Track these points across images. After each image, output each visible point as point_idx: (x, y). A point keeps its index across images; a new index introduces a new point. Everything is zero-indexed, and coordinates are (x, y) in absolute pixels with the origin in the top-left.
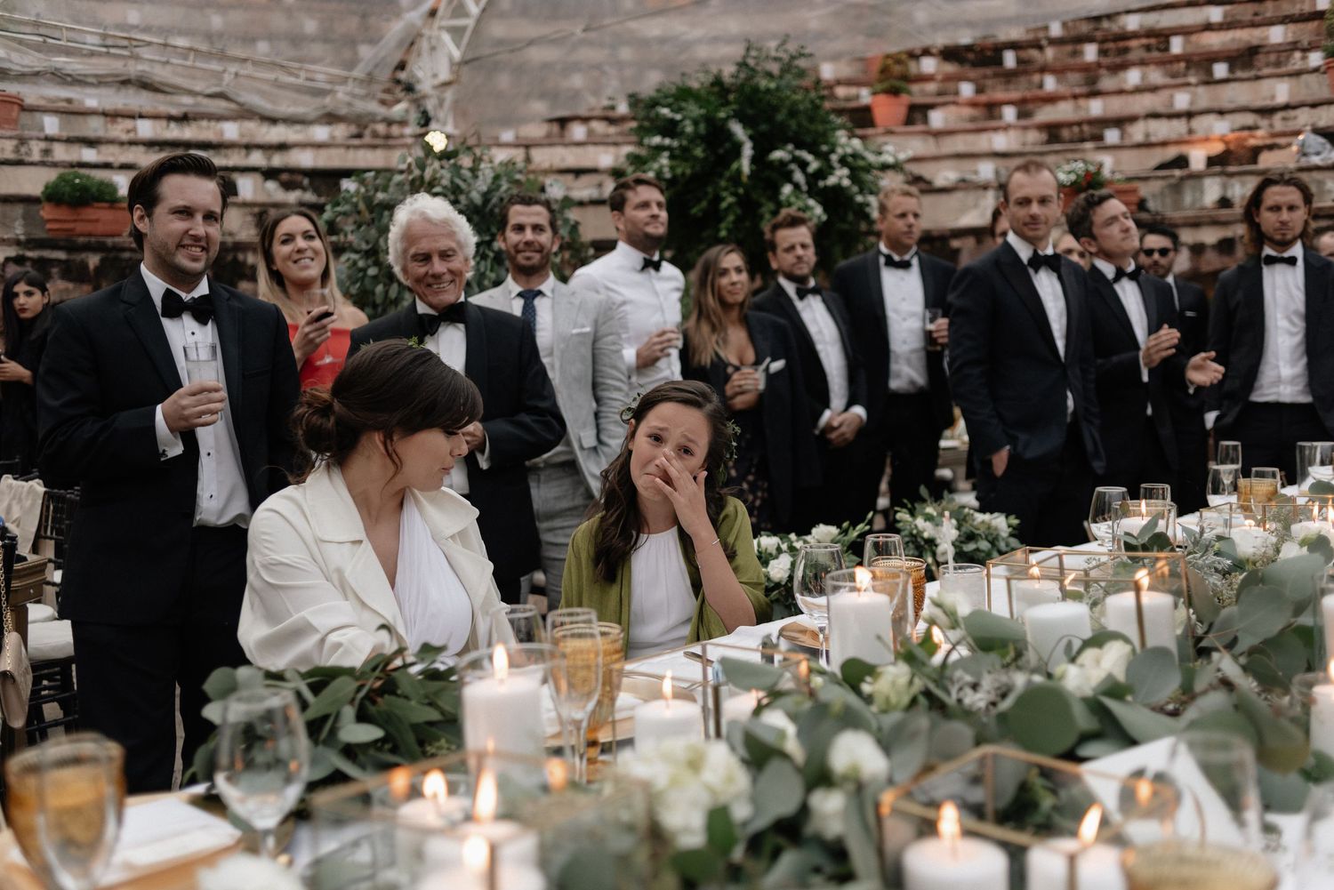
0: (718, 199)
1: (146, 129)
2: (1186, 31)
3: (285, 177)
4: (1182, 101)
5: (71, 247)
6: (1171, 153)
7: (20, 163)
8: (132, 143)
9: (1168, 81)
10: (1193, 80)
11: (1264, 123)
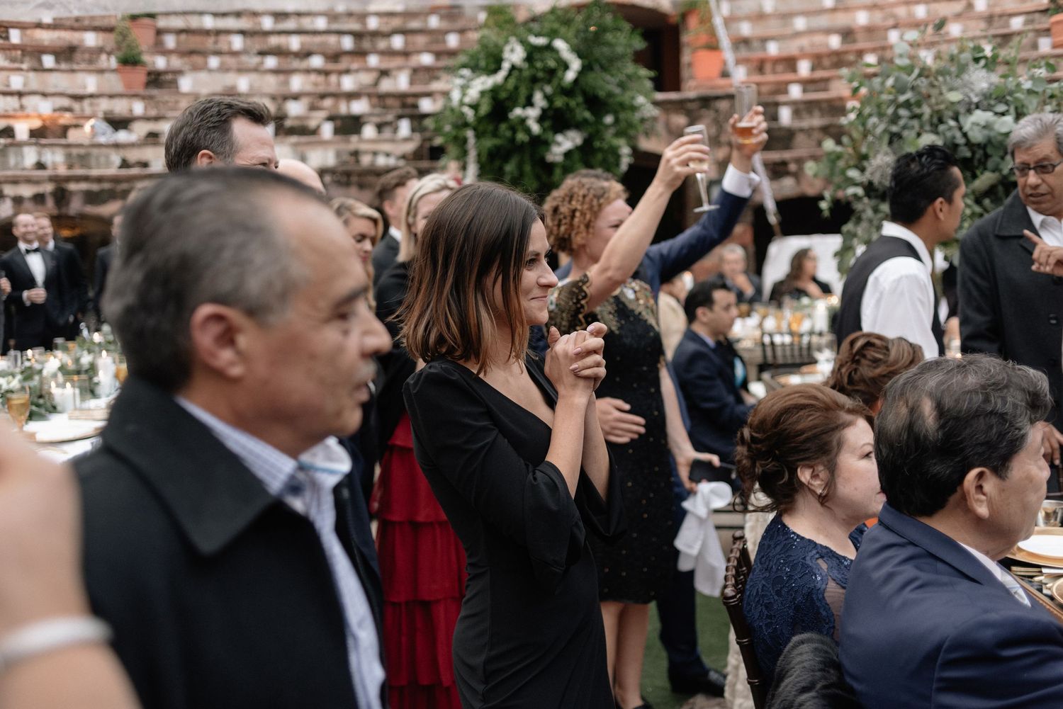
2: (22, 26)
4: (17, 82)
11: (76, 106)
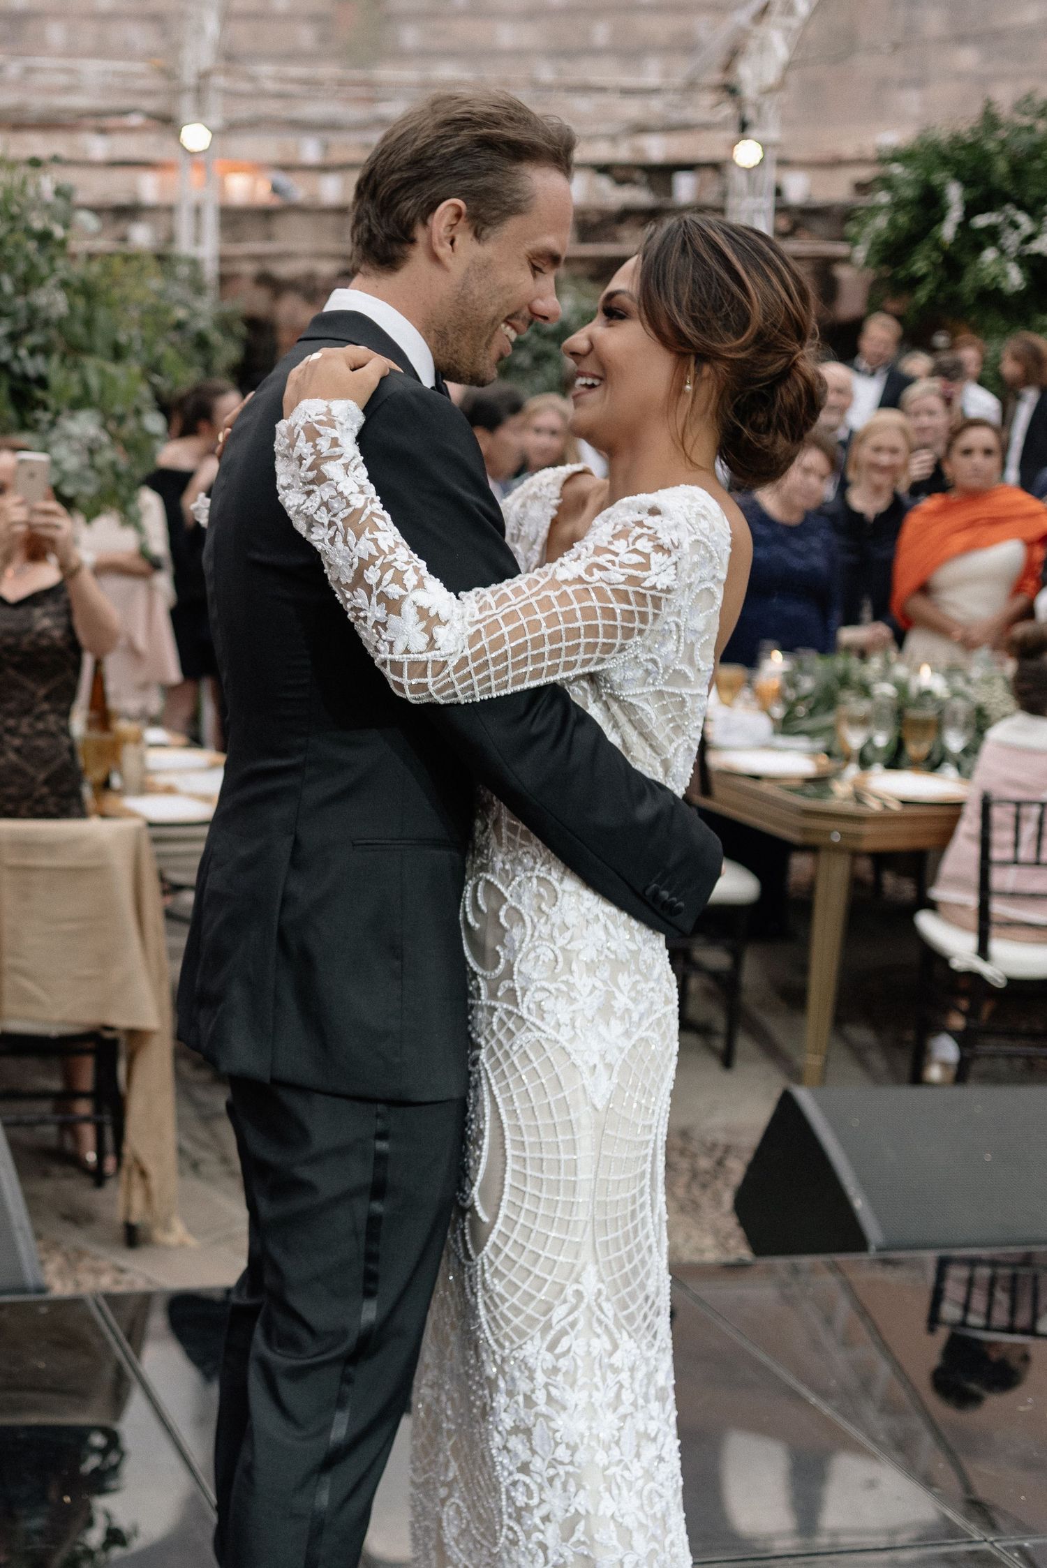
3: (621, 174)
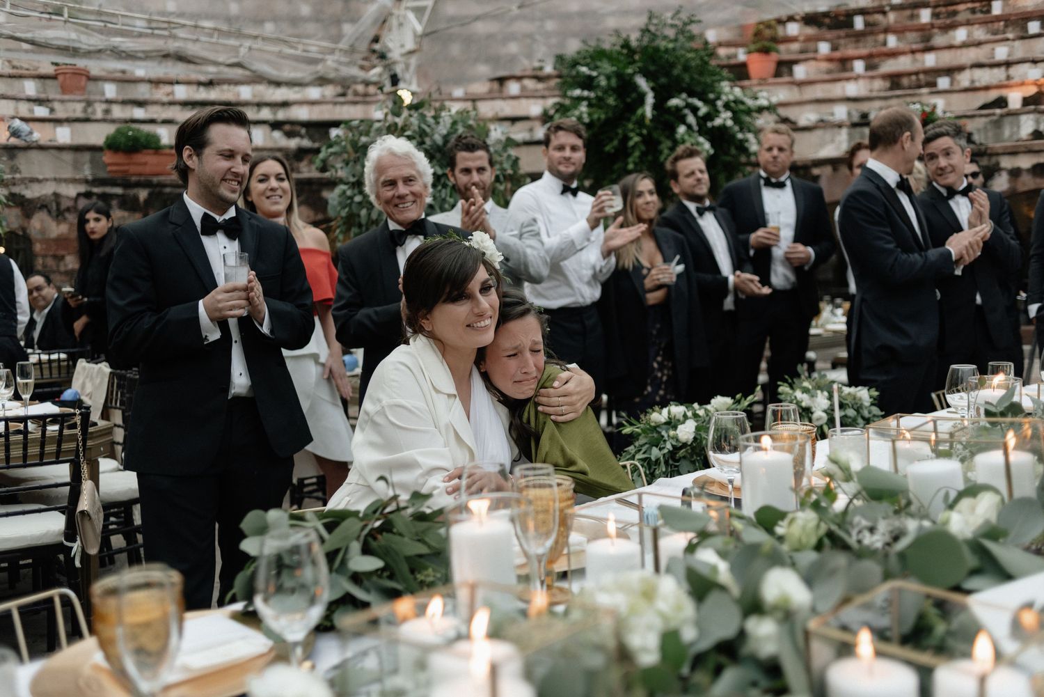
0: (626, 139)
1: (181, 92)
3: (287, 127)
5: (127, 185)
6: (993, 95)
7: (87, 120)
8: (172, 103)
9: (989, 37)
10: (1010, 36)
